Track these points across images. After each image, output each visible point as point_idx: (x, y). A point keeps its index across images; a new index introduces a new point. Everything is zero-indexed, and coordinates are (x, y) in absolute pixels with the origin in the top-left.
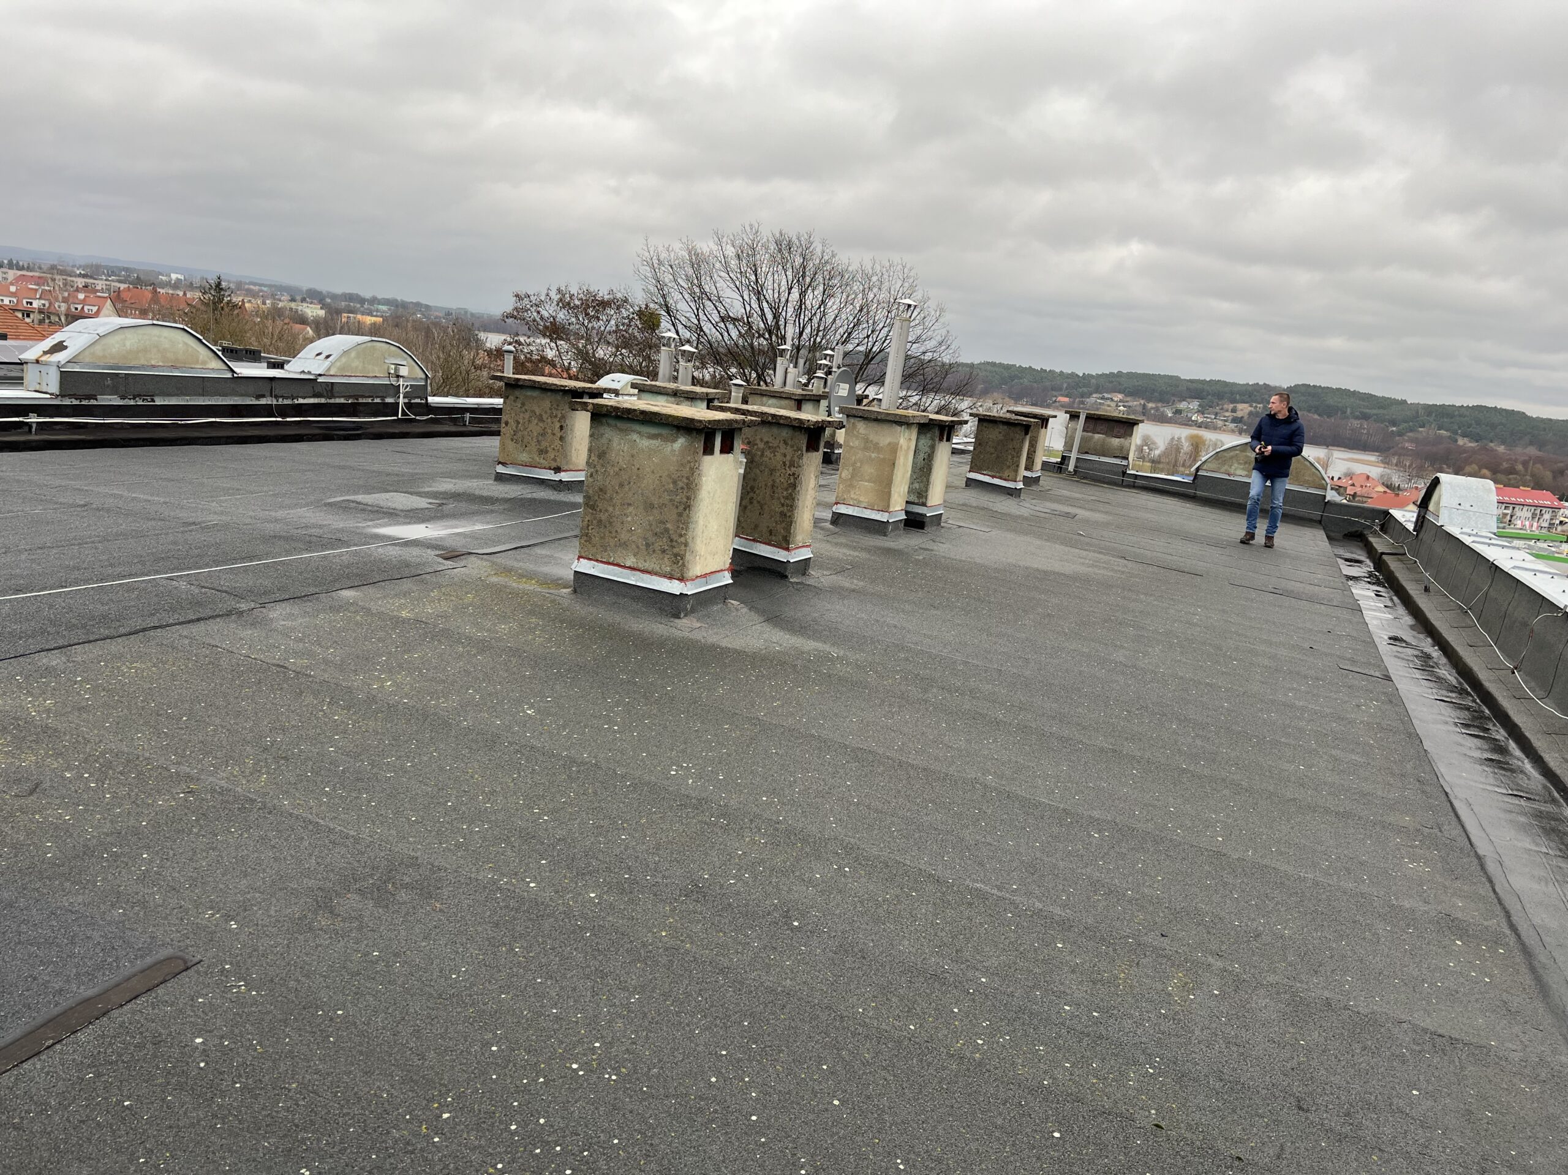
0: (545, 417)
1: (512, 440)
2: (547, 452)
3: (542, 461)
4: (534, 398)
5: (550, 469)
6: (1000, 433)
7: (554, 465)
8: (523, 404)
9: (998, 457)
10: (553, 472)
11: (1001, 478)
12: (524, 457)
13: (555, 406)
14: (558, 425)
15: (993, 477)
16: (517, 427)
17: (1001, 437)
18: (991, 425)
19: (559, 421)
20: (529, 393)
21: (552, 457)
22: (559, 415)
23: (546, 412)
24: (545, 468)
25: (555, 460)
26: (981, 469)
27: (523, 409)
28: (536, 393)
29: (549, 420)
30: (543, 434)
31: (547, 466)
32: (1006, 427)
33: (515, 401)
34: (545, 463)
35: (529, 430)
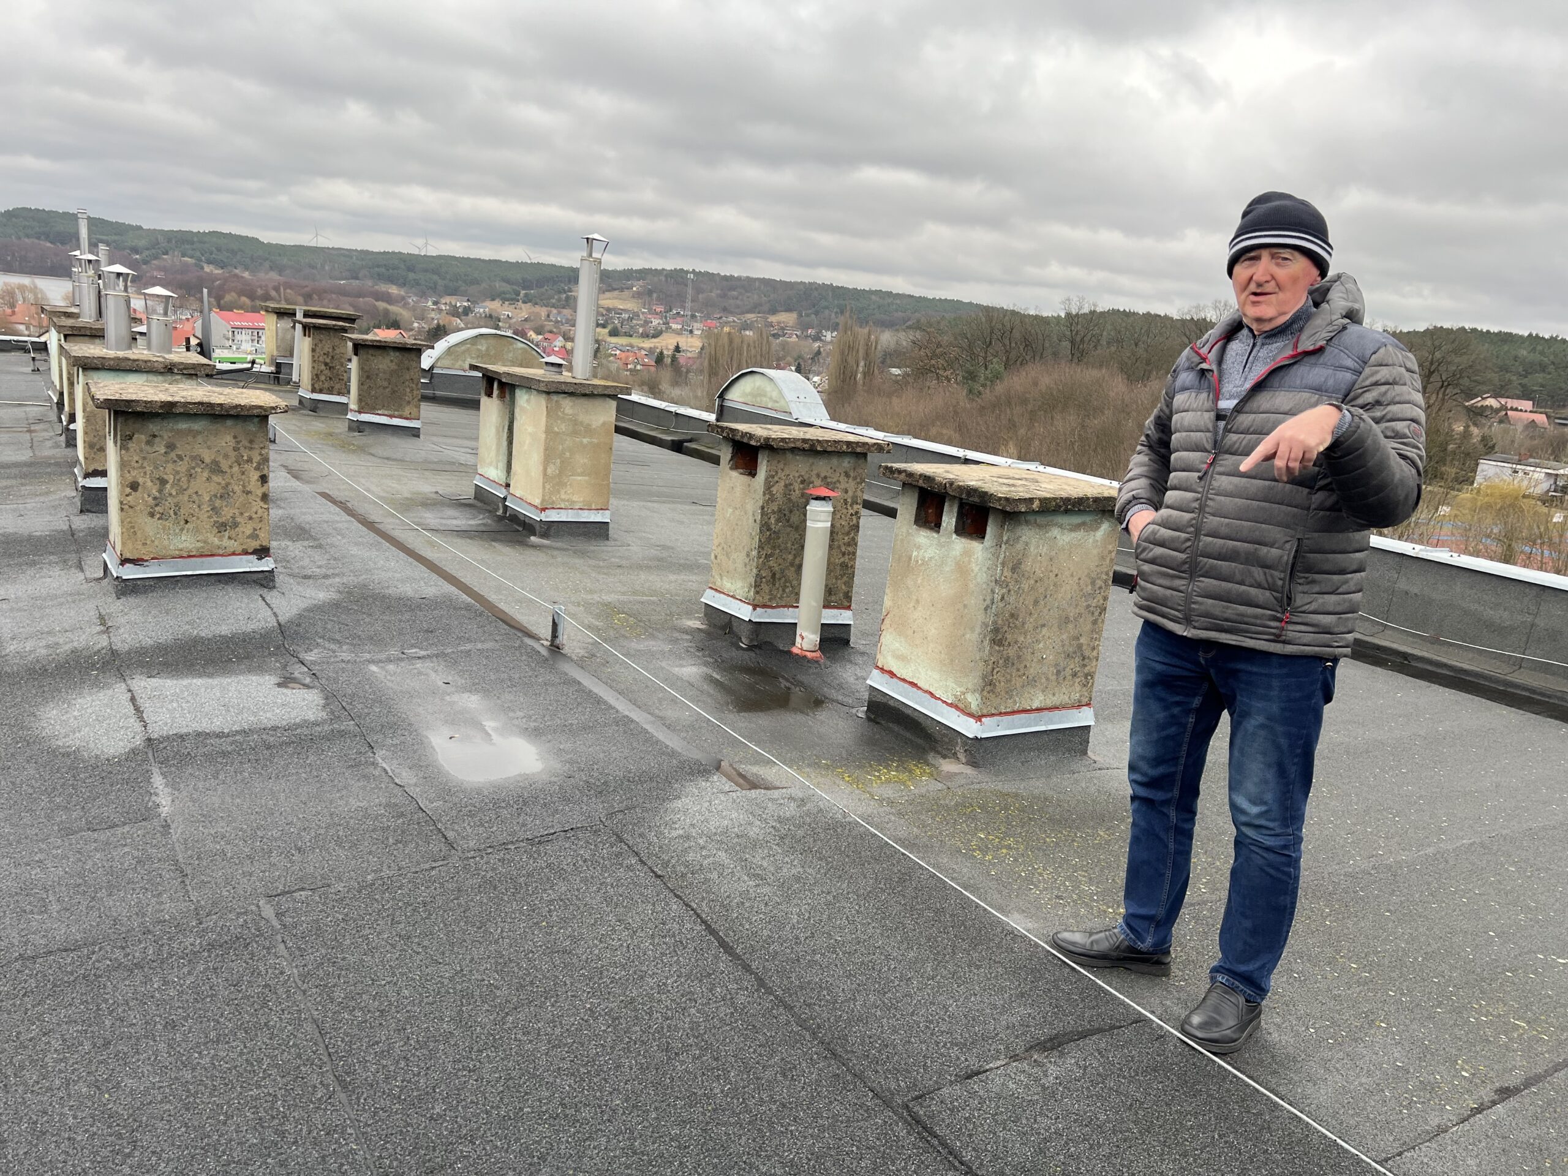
0: (224, 465)
1: (152, 515)
2: (236, 525)
3: (226, 542)
4: (195, 434)
5: (246, 553)
6: (392, 361)
7: (255, 544)
8: (171, 447)
9: (394, 392)
10: (253, 558)
11: (401, 417)
12: (186, 541)
13: (245, 443)
14: (255, 476)
15: (391, 416)
16: (160, 491)
17: (393, 366)
18: (379, 352)
19: (257, 469)
20: (183, 425)
21: (248, 532)
22: (256, 458)
23: (226, 456)
24: (234, 554)
25: (254, 536)
26: (375, 408)
27: (173, 455)
28: (198, 425)
29: (236, 469)
30: (225, 495)
31: (239, 550)
32: (397, 354)
33: (148, 443)
34: (233, 545)
35: (190, 491)
